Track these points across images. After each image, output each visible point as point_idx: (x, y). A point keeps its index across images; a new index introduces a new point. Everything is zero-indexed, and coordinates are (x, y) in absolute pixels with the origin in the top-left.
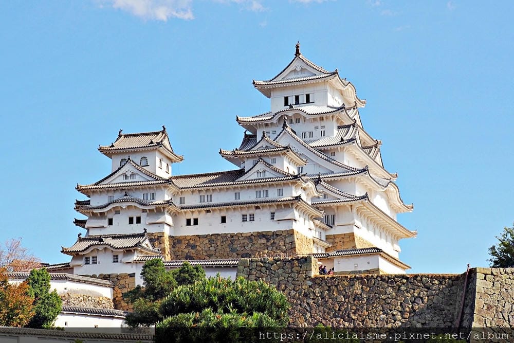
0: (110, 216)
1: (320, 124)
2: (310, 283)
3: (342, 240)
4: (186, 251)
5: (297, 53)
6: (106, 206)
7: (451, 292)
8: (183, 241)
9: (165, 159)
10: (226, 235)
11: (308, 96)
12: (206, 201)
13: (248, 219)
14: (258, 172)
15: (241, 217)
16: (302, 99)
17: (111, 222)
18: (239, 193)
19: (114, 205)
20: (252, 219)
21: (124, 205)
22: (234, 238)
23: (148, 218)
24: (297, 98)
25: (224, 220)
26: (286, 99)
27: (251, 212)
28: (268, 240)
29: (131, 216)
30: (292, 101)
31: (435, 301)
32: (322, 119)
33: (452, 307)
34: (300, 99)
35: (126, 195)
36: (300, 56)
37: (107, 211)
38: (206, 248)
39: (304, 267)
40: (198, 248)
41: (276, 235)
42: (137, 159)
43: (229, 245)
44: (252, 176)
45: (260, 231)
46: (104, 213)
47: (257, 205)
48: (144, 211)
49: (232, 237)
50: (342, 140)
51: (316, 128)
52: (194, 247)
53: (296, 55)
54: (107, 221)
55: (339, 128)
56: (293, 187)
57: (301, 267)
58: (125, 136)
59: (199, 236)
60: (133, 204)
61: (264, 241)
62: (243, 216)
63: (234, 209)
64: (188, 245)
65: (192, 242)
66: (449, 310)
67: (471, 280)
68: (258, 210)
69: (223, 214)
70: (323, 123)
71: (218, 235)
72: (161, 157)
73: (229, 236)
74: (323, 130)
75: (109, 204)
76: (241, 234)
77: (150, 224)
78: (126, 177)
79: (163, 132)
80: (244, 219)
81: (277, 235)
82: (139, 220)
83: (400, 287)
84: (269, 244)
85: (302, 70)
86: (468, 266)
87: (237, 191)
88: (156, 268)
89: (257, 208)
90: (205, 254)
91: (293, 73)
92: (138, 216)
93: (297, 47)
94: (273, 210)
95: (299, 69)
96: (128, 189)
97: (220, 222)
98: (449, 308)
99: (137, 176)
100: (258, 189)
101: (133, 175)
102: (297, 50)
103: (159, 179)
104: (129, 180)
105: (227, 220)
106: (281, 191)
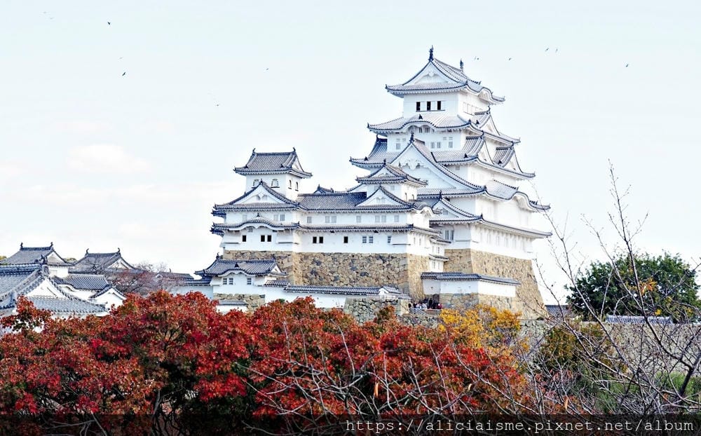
0: (244, 233)
1: (448, 136)
3: (460, 255)
4: (312, 266)
5: (431, 58)
6: (240, 226)
8: (310, 257)
9: (294, 178)
10: (348, 254)
11: (439, 103)
12: (331, 223)
13: (368, 241)
14: (378, 199)
15: (362, 239)
16: (434, 106)
17: (244, 239)
18: (360, 217)
19: (248, 225)
20: (371, 241)
21: (257, 226)
22: (355, 258)
23: (278, 238)
26: (418, 104)
27: (370, 234)
28: (384, 262)
29: (263, 234)
30: (424, 107)
34: (431, 105)
35: (258, 216)
36: (433, 61)
37: (242, 230)
38: (330, 266)
40: (322, 264)
42: (268, 180)
43: (350, 264)
44: (372, 202)
46: (239, 231)
47: (376, 230)
48: (274, 231)
49: (353, 256)
50: (466, 156)
52: (319, 263)
53: (429, 60)
54: (241, 238)
55: (467, 139)
58: (258, 154)
59: (324, 254)
60: (265, 225)
62: (363, 237)
63: (356, 232)
64: (314, 261)
65: (317, 259)
68: (376, 234)
69: (346, 235)
70: (450, 135)
71: (341, 253)
72: (291, 177)
73: (350, 255)
74: (451, 141)
75: (244, 224)
76: (361, 254)
77: (280, 243)
78: (259, 198)
79: (294, 153)
80: (364, 241)
81: (392, 258)
82: (269, 239)
84: (385, 265)
85: (434, 76)
87: (358, 216)
89: (376, 232)
90: (329, 270)
91: (426, 78)
92: (269, 234)
93: (431, 51)
94: (389, 235)
95: (431, 74)
97: (343, 241)
99: (268, 198)
100: (377, 216)
101: (265, 196)
102: (431, 55)
103: (288, 202)
104: (261, 201)
105: (349, 240)
106: (397, 218)
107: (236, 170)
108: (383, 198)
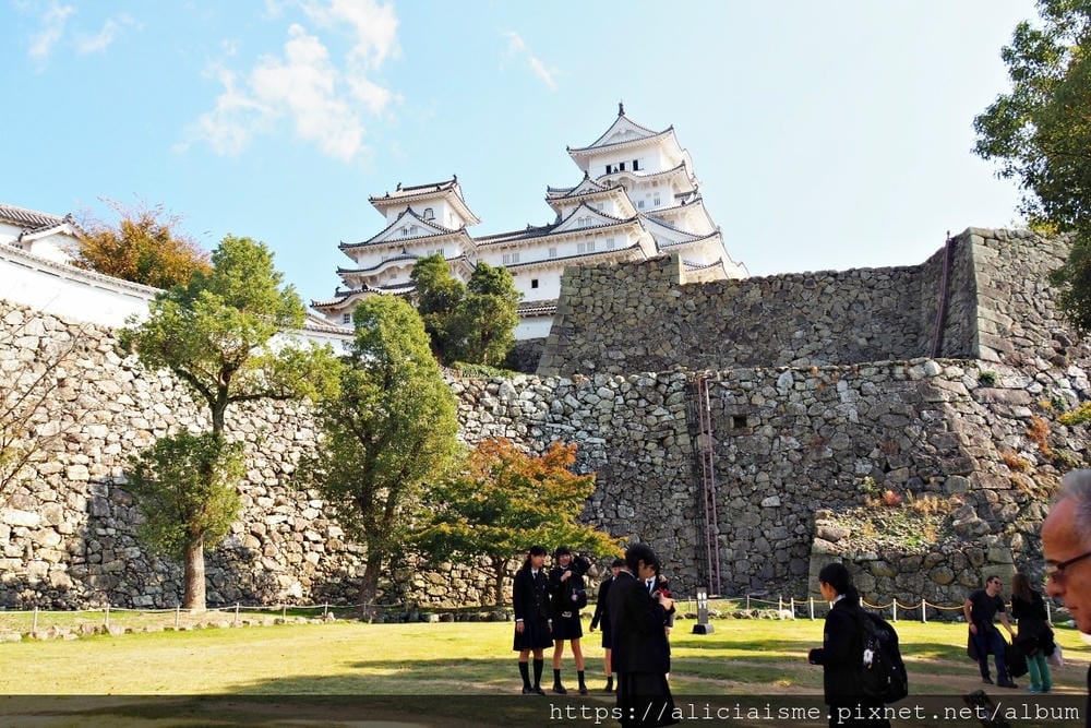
1: (652, 190)
2: (677, 293)
5: (621, 113)
6: (377, 267)
7: (911, 290)
9: (456, 215)
11: (635, 163)
12: (511, 261)
14: (580, 220)
16: (629, 167)
18: (555, 247)
19: (389, 265)
21: (402, 264)
24: (622, 165)
25: (535, 284)
26: (608, 167)
30: (616, 168)
31: (884, 304)
32: (655, 184)
33: (914, 312)
34: (626, 166)
35: (405, 253)
36: (625, 116)
37: (381, 274)
39: (666, 270)
42: (419, 209)
44: (572, 224)
46: (374, 275)
47: (581, 259)
50: (683, 203)
51: (648, 195)
53: (620, 115)
55: (676, 196)
56: (628, 236)
57: (662, 271)
58: (405, 189)
63: (549, 268)
66: (909, 317)
67: (956, 253)
69: (534, 277)
70: (656, 190)
72: (452, 211)
73: (543, 304)
74: (656, 197)
75: (384, 263)
78: (405, 232)
79: (454, 181)
83: (823, 289)
85: (627, 132)
86: (948, 233)
87: (551, 246)
88: (435, 265)
91: (616, 136)
93: (621, 105)
95: (623, 132)
96: (408, 245)
97: (533, 286)
98: (908, 314)
99: (419, 229)
100: (580, 242)
101: (414, 228)
102: (621, 110)
103: (447, 232)
104: (409, 236)
105: (539, 283)
106: (611, 242)
107: (372, 200)
108: (588, 218)
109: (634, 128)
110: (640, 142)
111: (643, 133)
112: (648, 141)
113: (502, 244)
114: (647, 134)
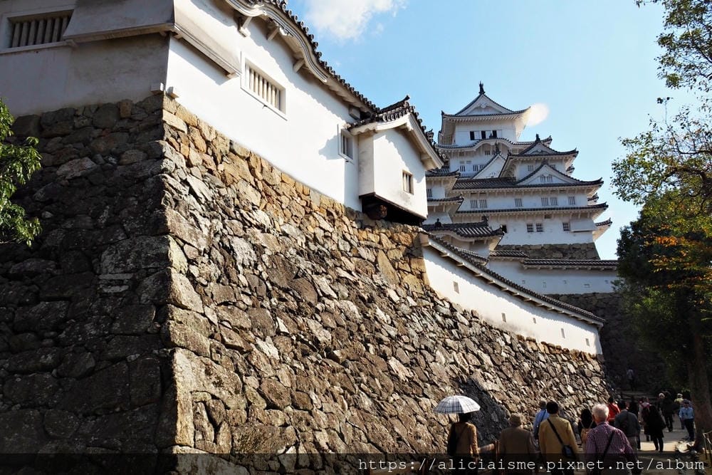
12: (479, 206)
13: (535, 229)
15: (526, 227)
18: (520, 198)
20: (540, 229)
24: (483, 134)
25: (505, 229)
27: (539, 221)
28: (565, 255)
30: (478, 136)
41: (573, 248)
44: (536, 180)
45: (552, 243)
49: (518, 249)
53: (480, 93)
61: (559, 255)
62: (528, 226)
63: (516, 216)
68: (548, 220)
69: (504, 223)
73: (514, 248)
76: (529, 246)
80: (530, 229)
81: (575, 249)
85: (488, 107)
87: (517, 197)
89: (547, 217)
93: (481, 86)
94: (566, 220)
95: (483, 107)
100: (544, 196)
102: (482, 89)
105: (508, 229)
106: (572, 200)
108: (550, 176)
109: (491, 104)
110: (498, 117)
111: (500, 110)
112: (504, 117)
113: (472, 190)
114: (504, 112)
